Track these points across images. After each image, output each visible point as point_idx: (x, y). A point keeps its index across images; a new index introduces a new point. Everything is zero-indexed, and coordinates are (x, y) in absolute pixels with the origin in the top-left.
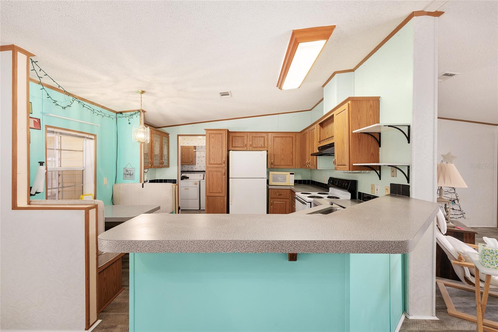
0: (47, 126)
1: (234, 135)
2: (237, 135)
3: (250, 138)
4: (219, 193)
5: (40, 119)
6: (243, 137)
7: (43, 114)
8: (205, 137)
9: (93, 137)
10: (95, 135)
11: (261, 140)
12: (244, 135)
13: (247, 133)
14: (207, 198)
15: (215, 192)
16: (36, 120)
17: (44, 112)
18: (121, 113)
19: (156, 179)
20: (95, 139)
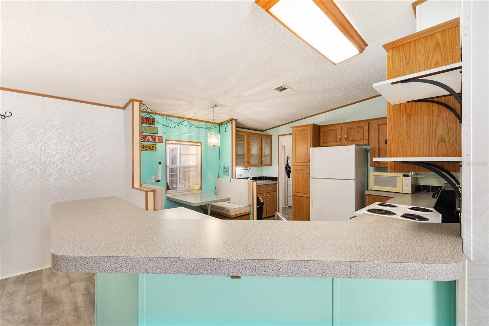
0: (166, 140)
1: (326, 129)
2: (329, 128)
3: (345, 130)
4: (305, 193)
5: (162, 137)
6: (336, 130)
7: (164, 133)
8: (291, 136)
9: (200, 144)
10: (201, 143)
11: (359, 131)
12: (337, 128)
13: (341, 125)
14: (294, 197)
15: (300, 192)
16: (160, 137)
17: (165, 131)
18: (222, 124)
19: (263, 176)
20: (201, 145)
